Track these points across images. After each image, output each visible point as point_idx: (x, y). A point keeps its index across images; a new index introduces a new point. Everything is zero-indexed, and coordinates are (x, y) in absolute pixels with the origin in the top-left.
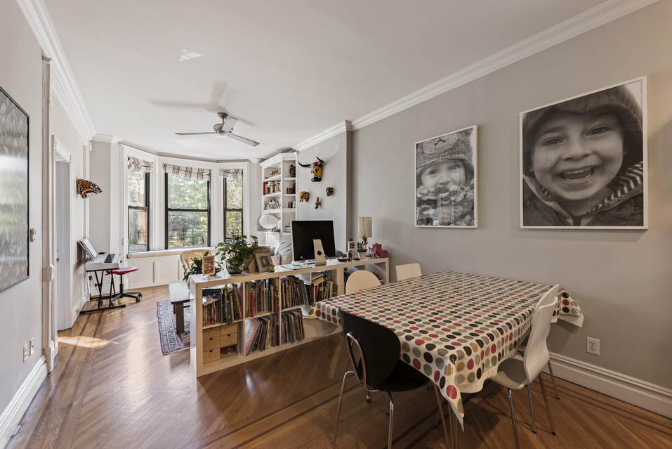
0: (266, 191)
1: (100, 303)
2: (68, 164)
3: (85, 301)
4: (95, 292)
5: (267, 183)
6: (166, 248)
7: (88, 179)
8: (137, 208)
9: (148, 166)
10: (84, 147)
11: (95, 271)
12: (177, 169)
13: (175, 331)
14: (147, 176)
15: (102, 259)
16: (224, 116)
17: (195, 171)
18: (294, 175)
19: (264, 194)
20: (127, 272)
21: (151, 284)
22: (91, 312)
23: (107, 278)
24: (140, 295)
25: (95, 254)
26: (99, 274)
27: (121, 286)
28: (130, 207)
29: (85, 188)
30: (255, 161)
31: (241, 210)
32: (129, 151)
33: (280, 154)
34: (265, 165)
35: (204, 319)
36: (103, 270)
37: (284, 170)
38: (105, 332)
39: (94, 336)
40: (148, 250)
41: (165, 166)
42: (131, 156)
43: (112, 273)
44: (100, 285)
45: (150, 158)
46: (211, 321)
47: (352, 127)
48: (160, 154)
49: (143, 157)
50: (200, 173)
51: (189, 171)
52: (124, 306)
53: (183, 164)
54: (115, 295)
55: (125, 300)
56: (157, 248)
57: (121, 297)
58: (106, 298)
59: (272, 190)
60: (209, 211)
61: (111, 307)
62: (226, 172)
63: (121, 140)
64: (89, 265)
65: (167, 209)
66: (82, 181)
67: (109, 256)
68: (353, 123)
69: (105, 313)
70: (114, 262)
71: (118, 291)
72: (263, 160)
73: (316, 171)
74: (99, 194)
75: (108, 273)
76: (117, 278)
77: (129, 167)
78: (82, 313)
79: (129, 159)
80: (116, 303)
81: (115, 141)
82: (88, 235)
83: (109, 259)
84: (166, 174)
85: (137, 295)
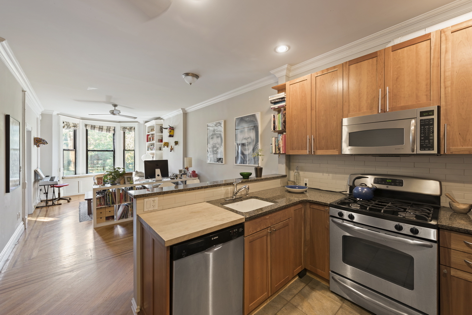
0: (149, 140)
1: (47, 203)
2: (31, 131)
3: (38, 202)
4: (44, 197)
5: (149, 135)
6: (87, 173)
7: (39, 137)
8: (68, 150)
9: (75, 126)
10: (37, 119)
11: (44, 186)
12: (93, 127)
13: (87, 214)
14: (75, 132)
15: (48, 179)
16: (115, 106)
17: (105, 128)
18: (162, 132)
19: (147, 141)
20: (63, 186)
21: (77, 193)
22: (42, 207)
23: (51, 190)
24: (70, 199)
25: (44, 177)
26: (46, 187)
27: (59, 194)
28: (64, 150)
29: (38, 142)
30: (142, 122)
31: (134, 150)
32: (63, 119)
33: (154, 121)
34: (148, 125)
35: (97, 204)
36: (48, 185)
37: (157, 129)
38: (50, 215)
39: (45, 217)
40: (76, 174)
41: (86, 125)
42: (64, 121)
43: (54, 187)
44: (47, 193)
45: (77, 121)
46: (100, 204)
47: (185, 111)
48: (82, 119)
49: (72, 121)
50: (108, 130)
51: (101, 128)
52: (61, 204)
53: (97, 124)
54: (55, 199)
55: (61, 201)
56: (81, 173)
57: (59, 200)
58: (50, 200)
59: (151, 139)
60: (114, 151)
61: (53, 205)
62: (125, 128)
63: (59, 113)
64: (41, 182)
65: (87, 151)
66: (37, 138)
67: (52, 178)
68: (186, 109)
69: (50, 208)
70: (55, 180)
71: (57, 197)
72: (146, 122)
73: (170, 132)
74: (46, 145)
75: (52, 187)
76: (56, 189)
77: (64, 127)
78: (37, 208)
79: (63, 123)
80: (56, 203)
81: (55, 113)
82: (39, 167)
83: (52, 179)
84: (87, 130)
85: (68, 199)
